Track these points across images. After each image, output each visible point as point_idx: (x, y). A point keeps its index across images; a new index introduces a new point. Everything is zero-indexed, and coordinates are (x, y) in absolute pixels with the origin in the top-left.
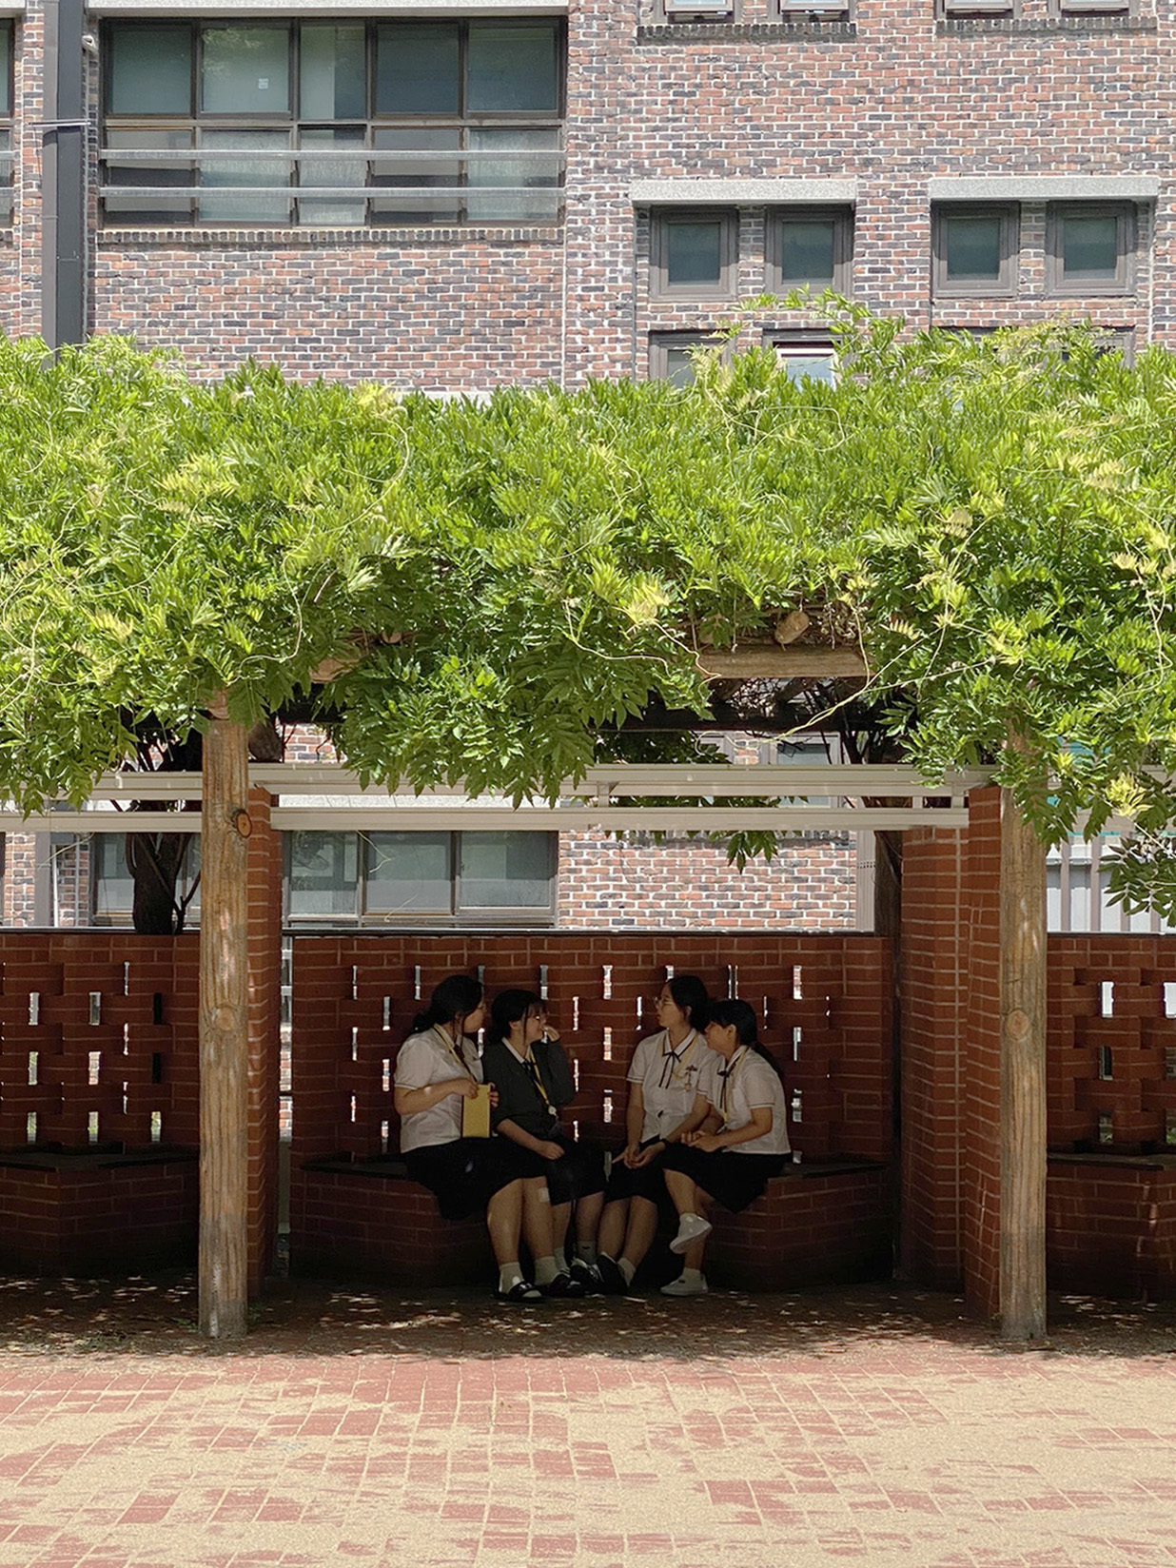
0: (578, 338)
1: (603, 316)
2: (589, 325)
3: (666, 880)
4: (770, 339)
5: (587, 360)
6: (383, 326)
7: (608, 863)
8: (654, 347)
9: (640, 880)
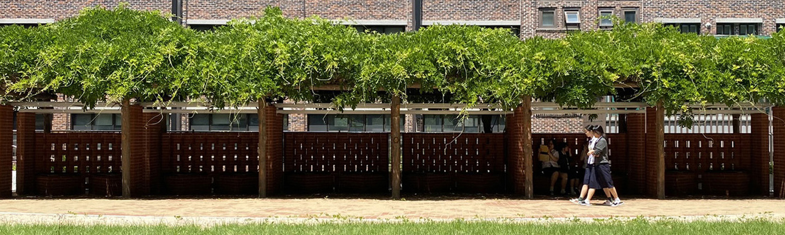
0: (524, 10)
1: (530, 5)
2: (527, 6)
4: (564, 10)
5: (526, 14)
6: (483, 6)
8: (540, 11)
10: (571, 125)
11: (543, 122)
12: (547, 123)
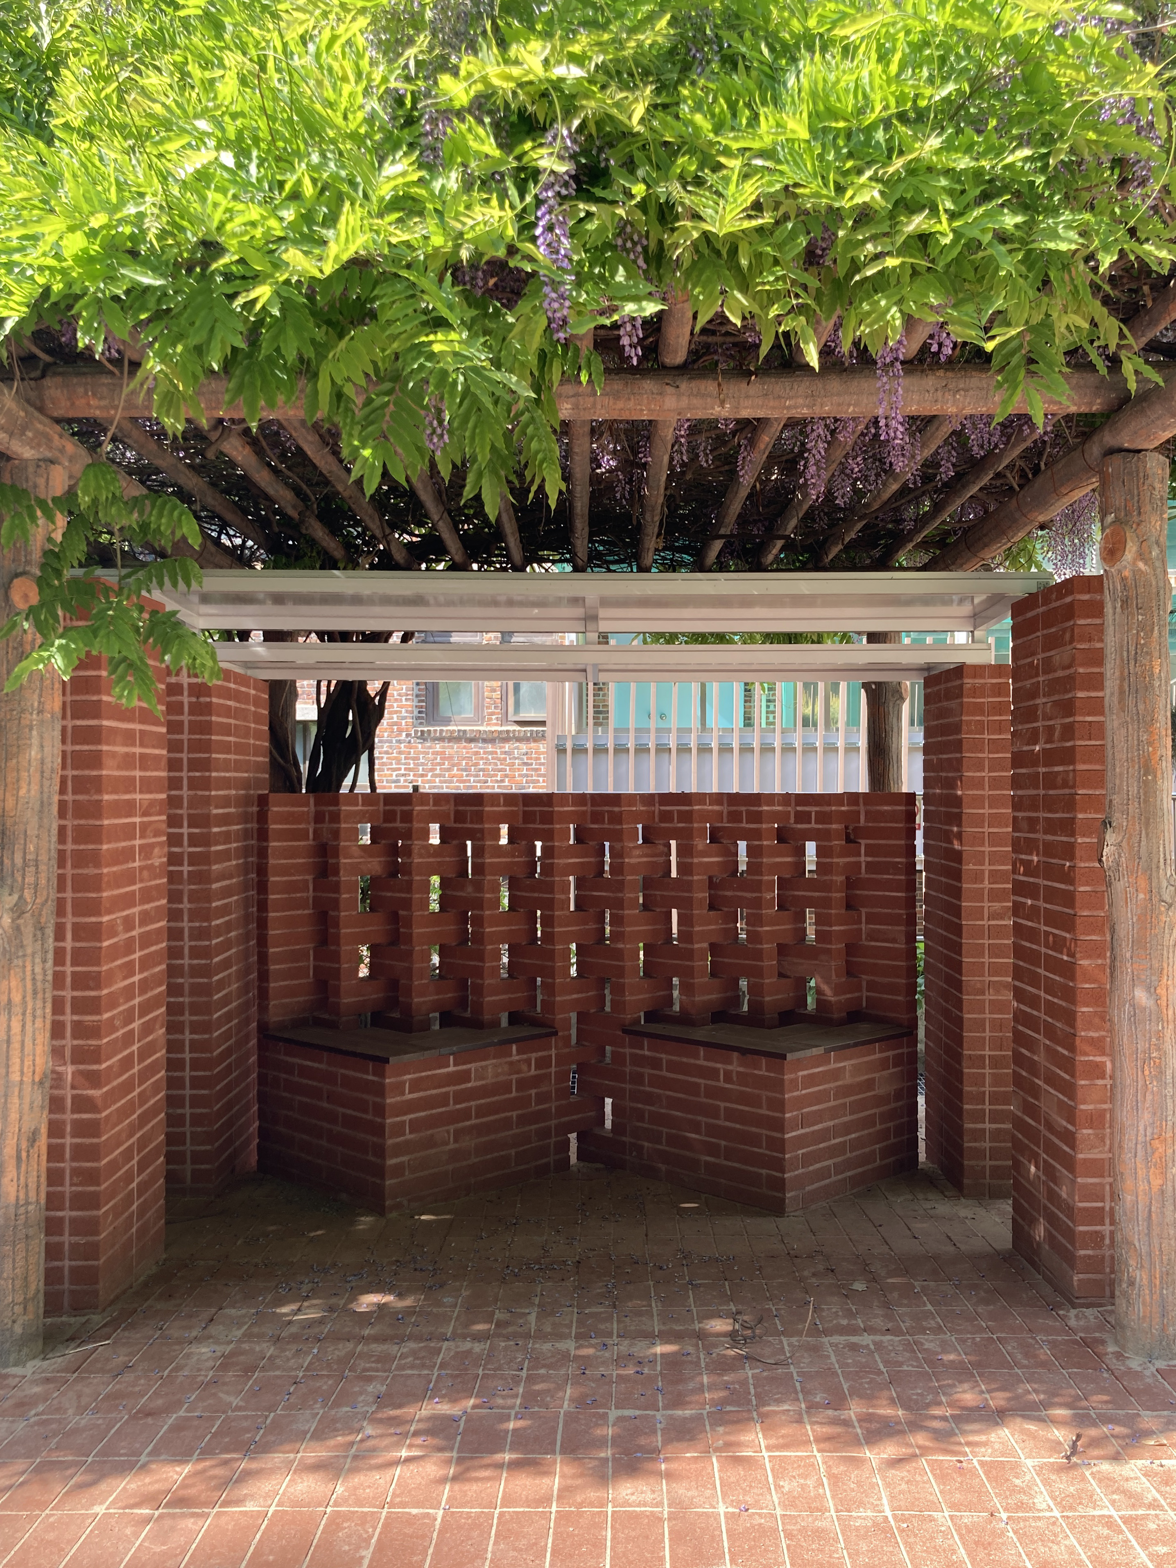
3: (439, 764)
7: (400, 753)
9: (423, 764)
10: (525, 764)
11: (437, 753)
12: (450, 758)
